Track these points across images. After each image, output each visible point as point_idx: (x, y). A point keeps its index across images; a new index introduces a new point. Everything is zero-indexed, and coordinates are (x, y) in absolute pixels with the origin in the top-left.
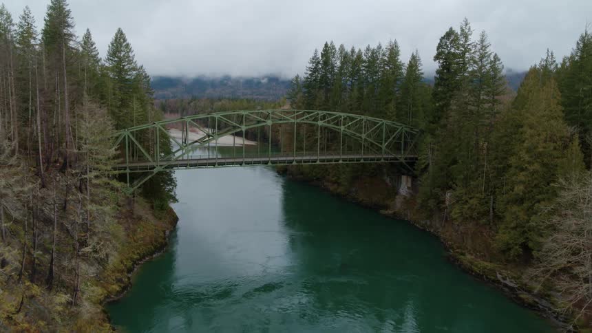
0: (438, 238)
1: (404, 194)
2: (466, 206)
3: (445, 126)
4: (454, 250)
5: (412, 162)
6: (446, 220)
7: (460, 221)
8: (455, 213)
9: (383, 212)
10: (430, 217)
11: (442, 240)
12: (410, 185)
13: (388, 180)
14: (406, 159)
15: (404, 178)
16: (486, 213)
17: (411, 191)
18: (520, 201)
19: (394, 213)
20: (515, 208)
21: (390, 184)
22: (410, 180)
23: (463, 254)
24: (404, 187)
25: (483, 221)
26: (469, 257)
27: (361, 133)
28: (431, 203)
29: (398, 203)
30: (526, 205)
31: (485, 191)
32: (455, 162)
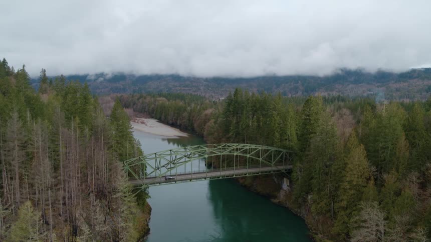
0: (304, 220)
1: (285, 189)
2: (319, 206)
3: (308, 155)
4: (312, 230)
5: (290, 172)
6: (309, 211)
7: (315, 213)
8: (313, 209)
9: (273, 200)
10: (300, 207)
11: (306, 223)
12: (288, 185)
13: (276, 180)
14: (286, 170)
15: (285, 179)
16: (330, 211)
17: (289, 188)
18: (345, 209)
19: (279, 202)
20: (343, 213)
21: (277, 182)
22: (288, 181)
23: (317, 234)
24: (285, 185)
25: (328, 215)
26: (320, 236)
27: (259, 157)
28: (300, 200)
29: (282, 195)
30: (348, 211)
31: (329, 198)
32: (312, 178)
